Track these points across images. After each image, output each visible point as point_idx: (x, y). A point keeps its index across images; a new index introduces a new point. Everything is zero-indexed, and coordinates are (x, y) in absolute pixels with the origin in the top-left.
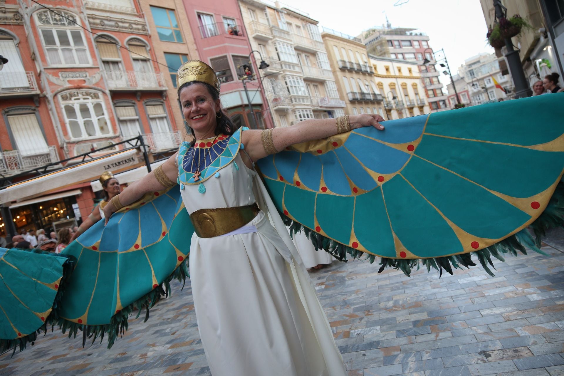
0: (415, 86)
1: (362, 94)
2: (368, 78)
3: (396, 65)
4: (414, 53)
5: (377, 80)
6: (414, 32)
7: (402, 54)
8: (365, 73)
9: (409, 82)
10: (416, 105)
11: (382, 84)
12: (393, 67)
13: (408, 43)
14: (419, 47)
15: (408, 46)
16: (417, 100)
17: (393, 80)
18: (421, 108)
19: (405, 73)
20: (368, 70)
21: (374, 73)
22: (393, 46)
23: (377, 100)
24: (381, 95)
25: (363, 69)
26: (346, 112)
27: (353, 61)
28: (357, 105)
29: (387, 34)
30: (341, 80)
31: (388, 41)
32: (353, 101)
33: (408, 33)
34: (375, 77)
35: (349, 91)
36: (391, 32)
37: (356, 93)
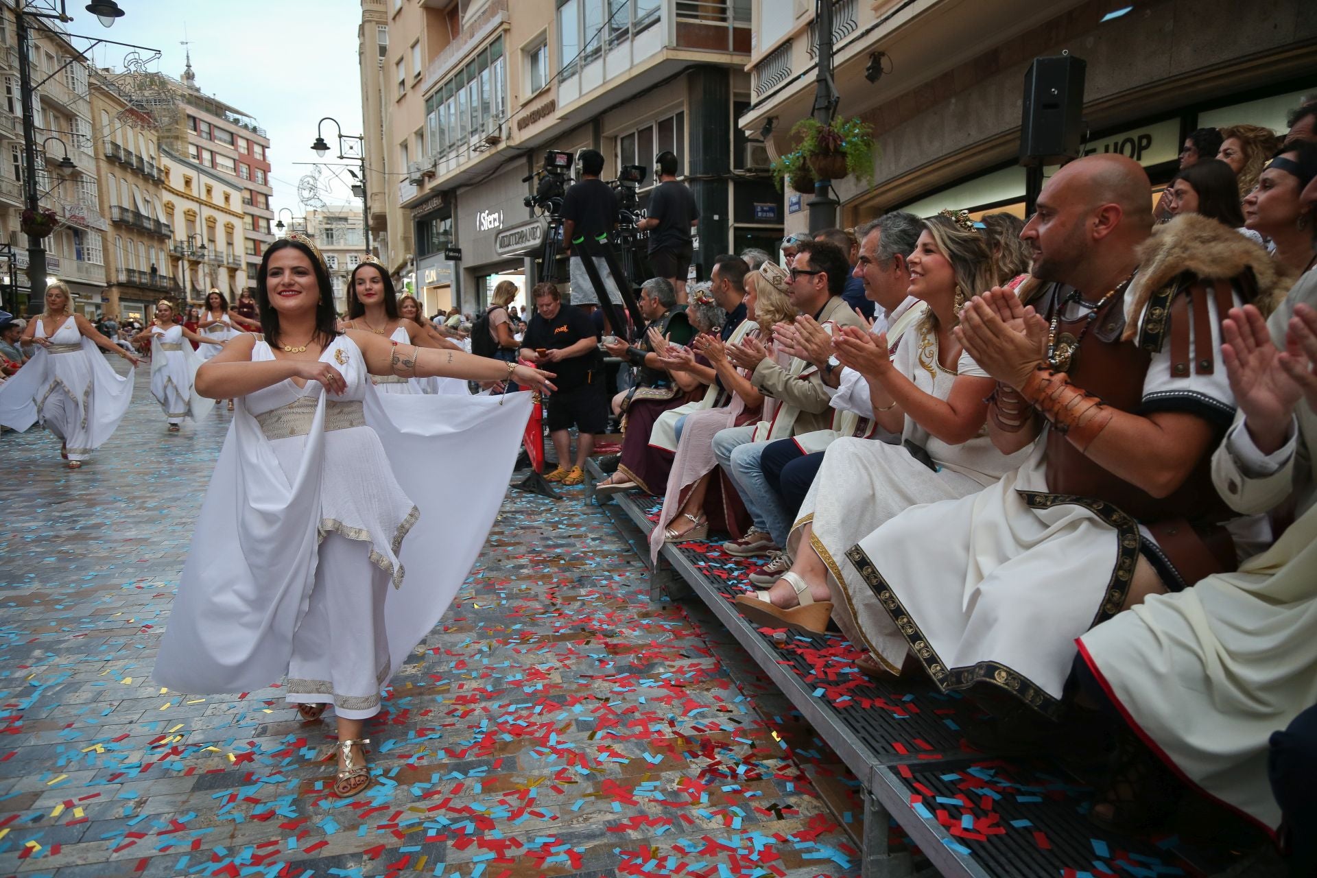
0: (229, 229)
1: (137, 214)
2: (151, 188)
3: (205, 179)
4: (234, 160)
5: (167, 197)
6: (244, 120)
7: (212, 152)
8: (147, 178)
9: (222, 219)
10: (225, 263)
11: (173, 205)
12: (200, 182)
13: (227, 137)
14: (246, 152)
15: (225, 141)
16: (228, 255)
17: (194, 206)
18: (232, 271)
19: (218, 199)
20: (155, 172)
21: (163, 182)
22: (195, 130)
23: (160, 233)
24: (168, 226)
25: (146, 170)
26: (104, 240)
27: (131, 149)
28: (124, 234)
29: (189, 103)
30: (103, 178)
31: (189, 116)
32: (118, 225)
33: (231, 116)
34: (164, 191)
35: (114, 202)
36: (198, 102)
37: (127, 210)
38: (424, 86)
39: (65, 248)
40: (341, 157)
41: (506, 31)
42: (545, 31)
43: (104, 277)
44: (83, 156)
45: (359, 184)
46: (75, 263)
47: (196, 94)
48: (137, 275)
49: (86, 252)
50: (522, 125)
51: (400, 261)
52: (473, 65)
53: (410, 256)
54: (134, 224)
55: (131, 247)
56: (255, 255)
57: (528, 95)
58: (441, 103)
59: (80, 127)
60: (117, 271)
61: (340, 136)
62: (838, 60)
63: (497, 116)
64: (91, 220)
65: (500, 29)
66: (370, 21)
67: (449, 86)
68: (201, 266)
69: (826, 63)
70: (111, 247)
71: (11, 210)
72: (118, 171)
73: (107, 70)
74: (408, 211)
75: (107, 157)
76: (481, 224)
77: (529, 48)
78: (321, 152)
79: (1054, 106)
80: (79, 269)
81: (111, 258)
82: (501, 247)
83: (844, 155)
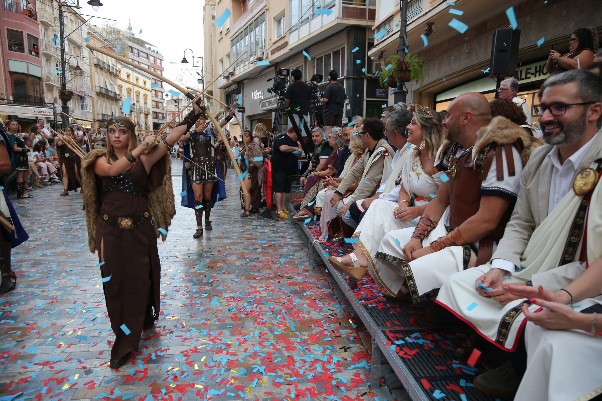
0: (146, 96)
1: (107, 90)
2: (113, 78)
3: (136, 75)
5: (119, 82)
6: (153, 48)
7: (139, 62)
8: (111, 74)
9: (142, 92)
10: (143, 111)
11: (122, 86)
12: (133, 76)
13: (145, 56)
14: (153, 62)
15: (144, 58)
16: (145, 108)
17: (131, 86)
18: (146, 115)
19: (141, 83)
20: (115, 72)
21: (118, 76)
22: (132, 52)
23: (116, 98)
24: (119, 95)
25: (111, 70)
26: (93, 101)
27: (105, 61)
28: (101, 98)
29: (130, 40)
30: (93, 74)
31: (129, 46)
32: (99, 94)
33: (148, 46)
34: (118, 80)
35: (97, 85)
36: (134, 40)
37: (102, 88)
38: (231, 34)
39: (76, 104)
40: (194, 66)
41: (267, 10)
42: (284, 10)
43: (92, 117)
44: (85, 64)
45: (201, 78)
46: (80, 111)
47: (132, 36)
48: (106, 116)
49: (85, 106)
50: (273, 52)
51: (218, 112)
52: (252, 25)
53: (222, 110)
54: (105, 94)
55: (104, 104)
56: (156, 108)
57: (275, 38)
58: (238, 42)
59: (84, 52)
60: (98, 114)
61: (193, 57)
62: (409, 28)
63: (262, 48)
64: (88, 92)
65: (264, 9)
66: (208, 4)
67: (241, 34)
68: (133, 113)
69: (404, 29)
70: (95, 105)
71: (55, 88)
72: (99, 70)
73: (95, 26)
74: (222, 90)
75: (95, 65)
76: (254, 96)
77: (277, 17)
78: (185, 64)
79: (505, 51)
80: (82, 114)
81: (96, 109)
82: (262, 107)
83: (410, 71)
